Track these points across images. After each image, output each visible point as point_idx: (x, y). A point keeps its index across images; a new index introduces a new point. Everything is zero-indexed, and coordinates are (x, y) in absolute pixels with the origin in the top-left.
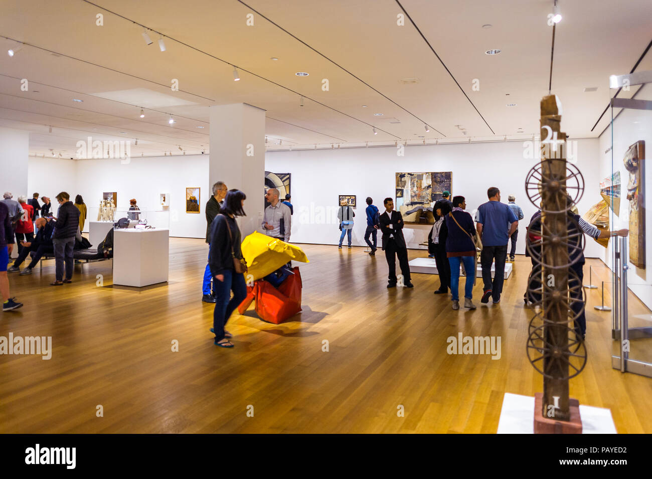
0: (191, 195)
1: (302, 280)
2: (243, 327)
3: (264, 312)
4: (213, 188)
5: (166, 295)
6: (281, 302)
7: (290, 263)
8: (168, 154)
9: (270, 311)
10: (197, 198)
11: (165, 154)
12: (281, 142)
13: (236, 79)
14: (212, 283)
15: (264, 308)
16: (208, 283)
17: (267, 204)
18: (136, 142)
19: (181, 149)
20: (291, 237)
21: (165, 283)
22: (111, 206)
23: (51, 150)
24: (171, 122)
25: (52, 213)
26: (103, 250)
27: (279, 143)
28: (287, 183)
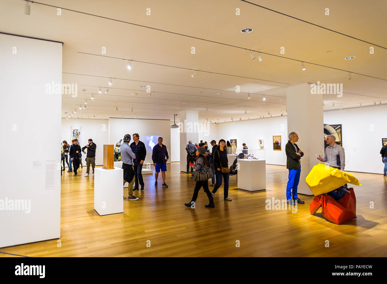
0: (276, 140)
1: (356, 197)
2: (315, 223)
3: (328, 215)
4: (289, 136)
5: (264, 197)
6: (342, 211)
7: (346, 185)
8: (262, 117)
9: (333, 216)
10: (279, 142)
11: (261, 117)
12: (334, 104)
13: (303, 69)
14: (292, 193)
15: (328, 213)
16: (290, 192)
17: (326, 145)
18: (246, 112)
19: (270, 114)
20: (345, 167)
21: (264, 190)
22: (234, 147)
23: (207, 119)
24: (264, 99)
25: (209, 150)
26: (232, 170)
27: (332, 105)
28: (339, 131)
